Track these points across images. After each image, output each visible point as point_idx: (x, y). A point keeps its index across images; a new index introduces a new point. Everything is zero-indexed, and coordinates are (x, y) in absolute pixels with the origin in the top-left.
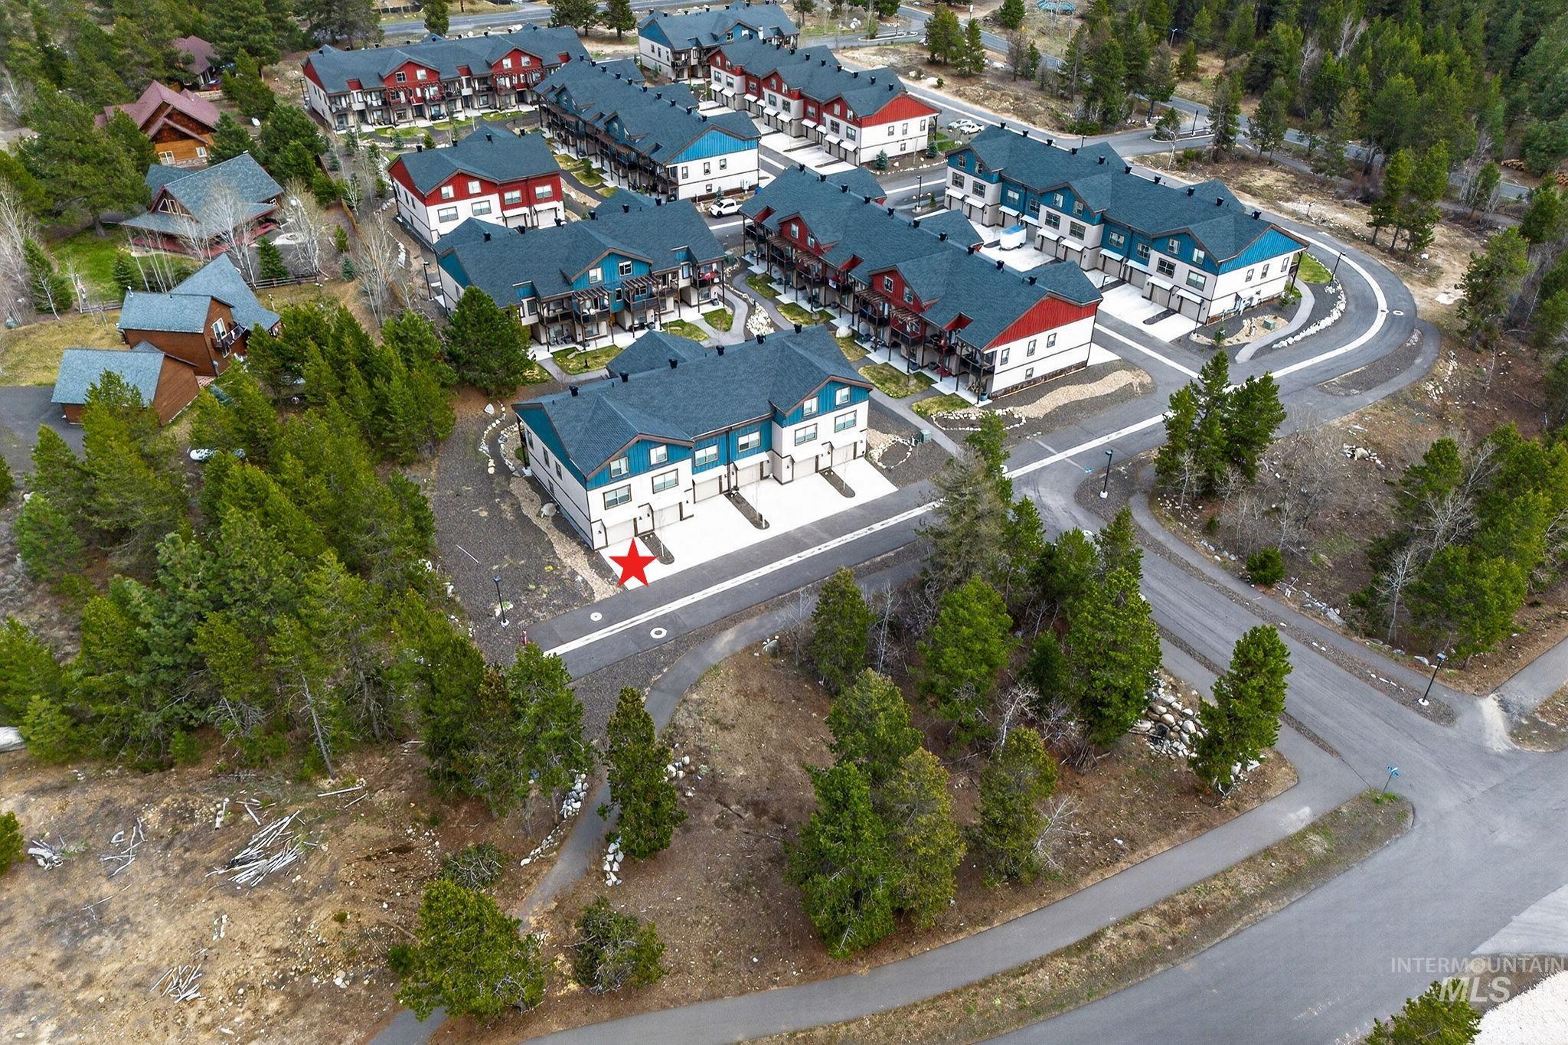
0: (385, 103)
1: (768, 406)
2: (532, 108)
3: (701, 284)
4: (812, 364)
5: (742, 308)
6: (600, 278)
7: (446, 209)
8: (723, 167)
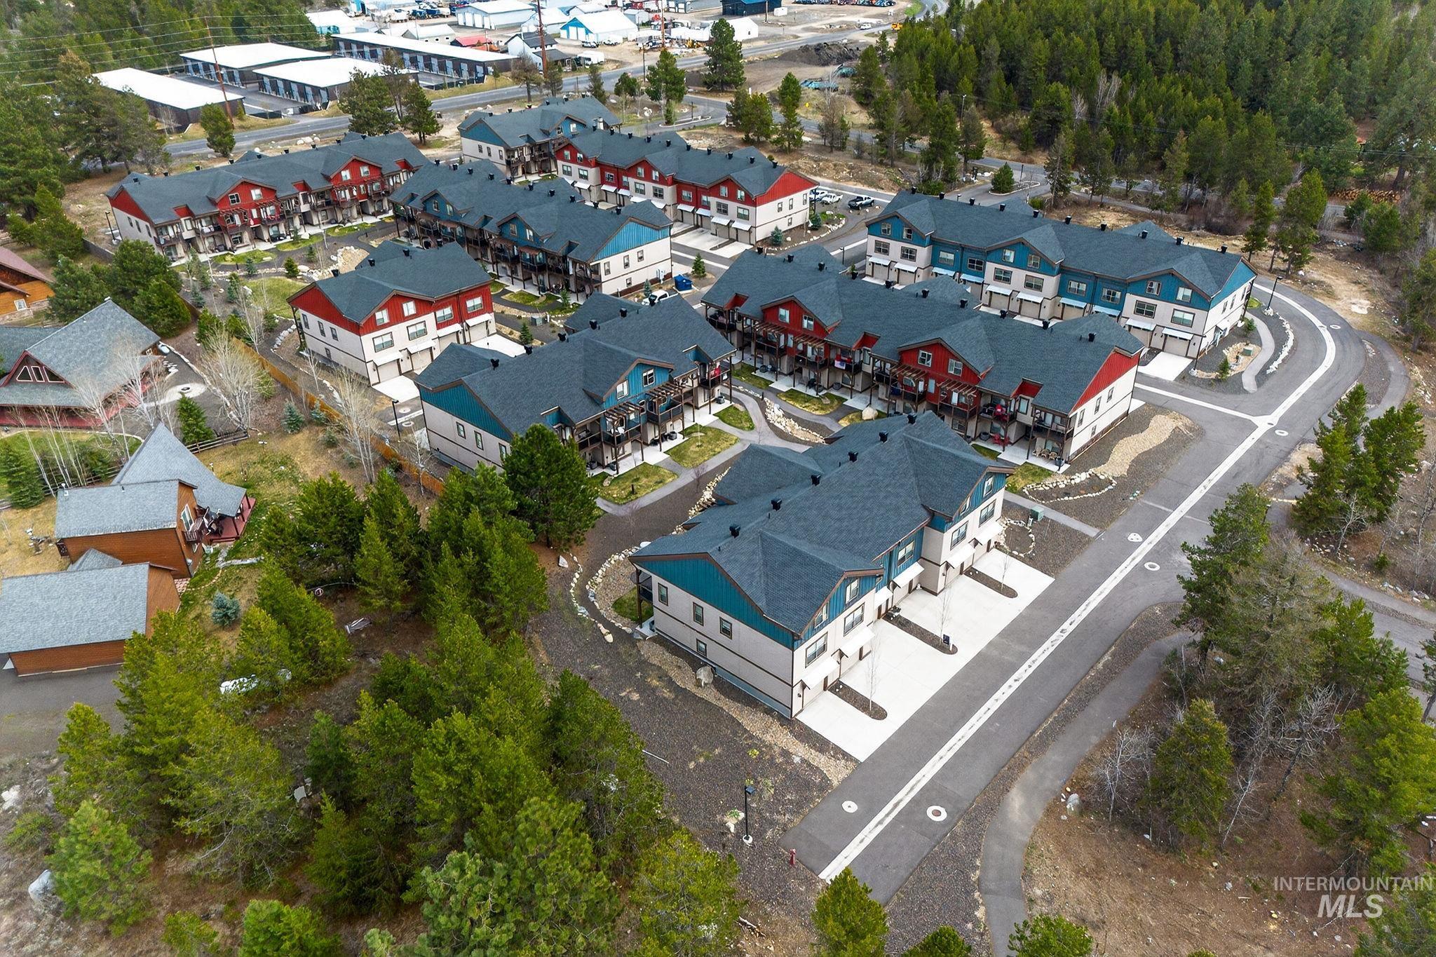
0: (218, 229)
1: (924, 512)
2: (376, 220)
3: (706, 384)
4: (957, 457)
5: (752, 407)
6: (626, 393)
7: (380, 336)
8: (641, 258)
